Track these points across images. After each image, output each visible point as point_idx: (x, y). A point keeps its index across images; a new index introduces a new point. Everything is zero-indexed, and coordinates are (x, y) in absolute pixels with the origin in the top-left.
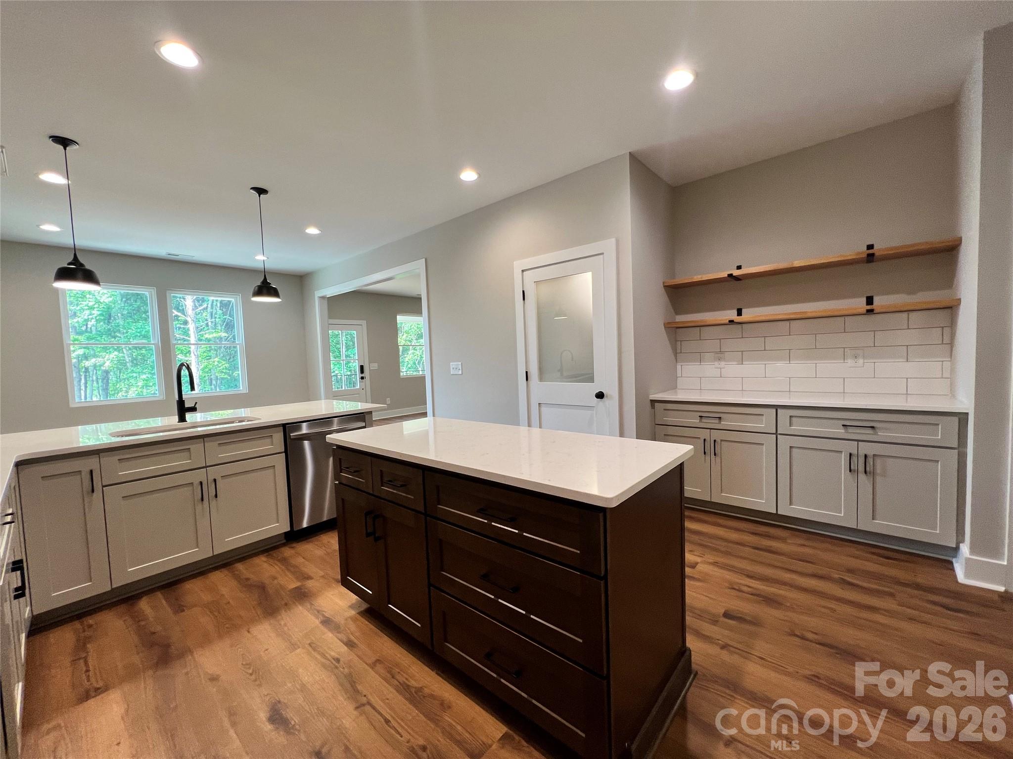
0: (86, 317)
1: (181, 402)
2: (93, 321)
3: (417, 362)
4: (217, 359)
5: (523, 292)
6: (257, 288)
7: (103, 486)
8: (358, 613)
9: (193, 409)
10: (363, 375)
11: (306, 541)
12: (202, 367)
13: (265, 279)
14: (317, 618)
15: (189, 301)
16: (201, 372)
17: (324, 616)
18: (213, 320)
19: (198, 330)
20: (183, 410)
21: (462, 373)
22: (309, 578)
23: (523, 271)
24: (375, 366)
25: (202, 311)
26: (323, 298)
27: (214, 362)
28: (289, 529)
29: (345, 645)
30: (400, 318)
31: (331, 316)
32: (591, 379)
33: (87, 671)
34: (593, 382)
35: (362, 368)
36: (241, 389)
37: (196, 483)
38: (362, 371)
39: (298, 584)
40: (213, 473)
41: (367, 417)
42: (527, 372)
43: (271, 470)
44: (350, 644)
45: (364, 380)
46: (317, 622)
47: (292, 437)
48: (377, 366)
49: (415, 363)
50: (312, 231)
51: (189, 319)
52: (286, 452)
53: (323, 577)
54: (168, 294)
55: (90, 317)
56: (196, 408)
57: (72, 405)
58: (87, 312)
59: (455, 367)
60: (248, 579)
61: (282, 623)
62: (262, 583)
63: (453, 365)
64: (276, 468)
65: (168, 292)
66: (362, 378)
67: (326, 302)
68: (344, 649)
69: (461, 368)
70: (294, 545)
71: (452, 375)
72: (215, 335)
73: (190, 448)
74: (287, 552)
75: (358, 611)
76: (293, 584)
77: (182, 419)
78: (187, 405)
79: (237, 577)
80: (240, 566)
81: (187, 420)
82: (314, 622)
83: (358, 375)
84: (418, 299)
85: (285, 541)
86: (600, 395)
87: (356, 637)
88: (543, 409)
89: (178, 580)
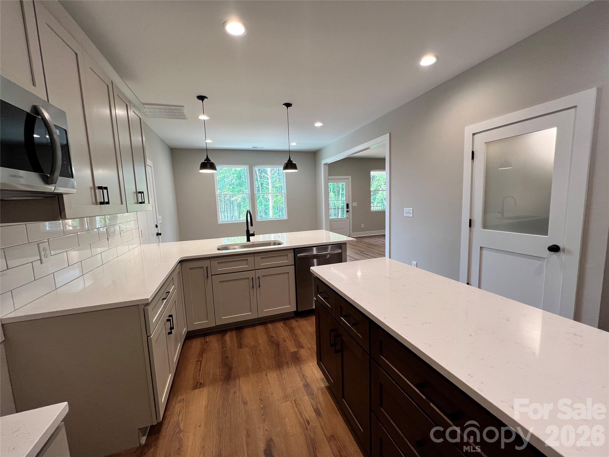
0: (232, 178)
1: (248, 231)
2: (234, 179)
3: (383, 199)
4: (280, 197)
5: (473, 153)
6: (285, 164)
7: (212, 275)
8: (325, 387)
9: (253, 235)
10: (348, 210)
11: (304, 318)
12: (274, 201)
13: (290, 158)
14: (302, 381)
15: (269, 169)
16: (273, 203)
17: (306, 381)
18: (279, 177)
19: (273, 182)
20: (249, 235)
21: (413, 217)
22: (302, 347)
23: (474, 134)
24: (355, 204)
25: (274, 173)
26: (326, 164)
27: (279, 198)
28: (295, 310)
29: (314, 411)
30: (373, 173)
31: (329, 175)
32: (545, 232)
33: (200, 370)
34: (547, 234)
35: (347, 205)
36: (284, 217)
37: (250, 278)
38: (348, 207)
39: (296, 350)
40: (259, 273)
41: (343, 246)
42: (470, 220)
43: (287, 275)
44: (317, 412)
45: (348, 213)
46: (301, 384)
47: (298, 257)
48: (356, 204)
49: (382, 200)
50: (318, 124)
51: (269, 177)
52: (295, 265)
53: (309, 348)
54: (253, 168)
55: (233, 178)
56: (254, 234)
57: (219, 223)
58: (232, 176)
59: (408, 211)
60: (272, 337)
61: (283, 376)
62: (278, 342)
63: (406, 209)
64: (289, 274)
65: (253, 167)
66: (347, 211)
67: (327, 167)
68: (314, 414)
69: (412, 213)
70: (298, 319)
71: (405, 217)
72: (279, 185)
73: (247, 259)
74: (294, 323)
75: (326, 386)
76: (293, 349)
77: (248, 240)
78: (251, 232)
79: (267, 333)
80: (270, 326)
81: (251, 240)
82: (300, 383)
83: (345, 210)
84: (384, 160)
85: (294, 315)
86: (554, 249)
87: (322, 407)
88: (484, 252)
89: (242, 326)
